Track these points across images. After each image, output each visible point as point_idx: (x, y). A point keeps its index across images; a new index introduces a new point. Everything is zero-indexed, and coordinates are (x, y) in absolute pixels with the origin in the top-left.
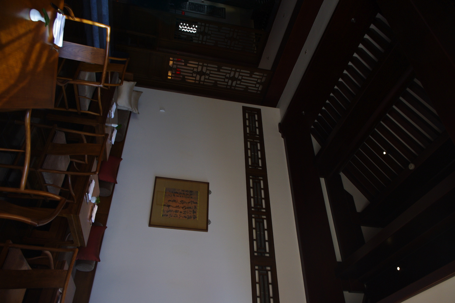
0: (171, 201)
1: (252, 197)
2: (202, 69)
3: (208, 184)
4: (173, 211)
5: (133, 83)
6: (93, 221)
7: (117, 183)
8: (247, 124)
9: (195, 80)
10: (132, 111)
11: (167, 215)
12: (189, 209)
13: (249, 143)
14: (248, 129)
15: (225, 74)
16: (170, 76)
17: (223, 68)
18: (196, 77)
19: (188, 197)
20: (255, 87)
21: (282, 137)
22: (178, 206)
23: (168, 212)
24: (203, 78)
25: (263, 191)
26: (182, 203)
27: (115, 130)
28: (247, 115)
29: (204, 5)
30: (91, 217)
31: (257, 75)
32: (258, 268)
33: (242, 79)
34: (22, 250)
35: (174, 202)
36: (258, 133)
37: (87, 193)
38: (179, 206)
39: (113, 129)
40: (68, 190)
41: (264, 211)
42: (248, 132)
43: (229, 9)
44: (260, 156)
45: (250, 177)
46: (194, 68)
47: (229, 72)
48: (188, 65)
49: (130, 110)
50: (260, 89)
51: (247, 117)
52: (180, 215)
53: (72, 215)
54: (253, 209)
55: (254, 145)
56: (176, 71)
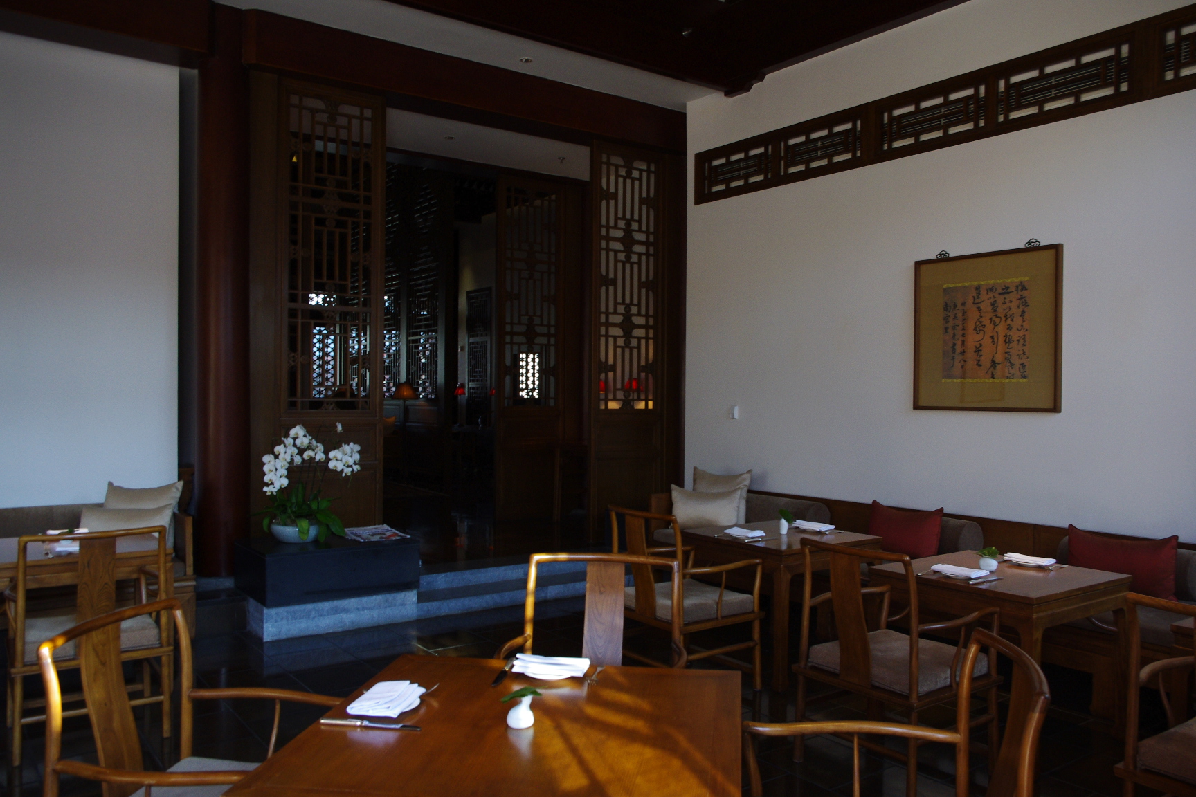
0: (979, 361)
1: (945, 132)
2: (615, 325)
3: (918, 264)
4: (1008, 350)
5: (676, 493)
6: (1053, 561)
7: (942, 509)
8: (741, 182)
9: (647, 338)
10: (746, 489)
11: (1022, 364)
12: (997, 307)
13: (792, 170)
14: (753, 180)
15: (620, 265)
16: (647, 405)
17: (604, 273)
18: (639, 339)
19: (963, 315)
20: (640, 179)
21: (762, 79)
22: (992, 337)
23: (1012, 365)
24: (639, 321)
25: (924, 105)
26: (981, 328)
27: (797, 526)
28: (715, 189)
29: (470, 344)
30: (1039, 568)
31: (609, 182)
32: (1172, 72)
33: (624, 218)
34: (1141, 737)
35: (981, 350)
36: (761, 150)
37: (971, 583)
38: (991, 335)
39: (794, 530)
40: (963, 629)
41: (982, 89)
42: (761, 178)
43: (468, 283)
44: (825, 133)
45: (885, 147)
46: (616, 347)
47: (611, 254)
48: (611, 361)
49: (745, 494)
50: (645, 167)
51: (722, 187)
52: (1017, 329)
53: (1035, 616)
54: (982, 123)
55: (795, 155)
56: (632, 390)
